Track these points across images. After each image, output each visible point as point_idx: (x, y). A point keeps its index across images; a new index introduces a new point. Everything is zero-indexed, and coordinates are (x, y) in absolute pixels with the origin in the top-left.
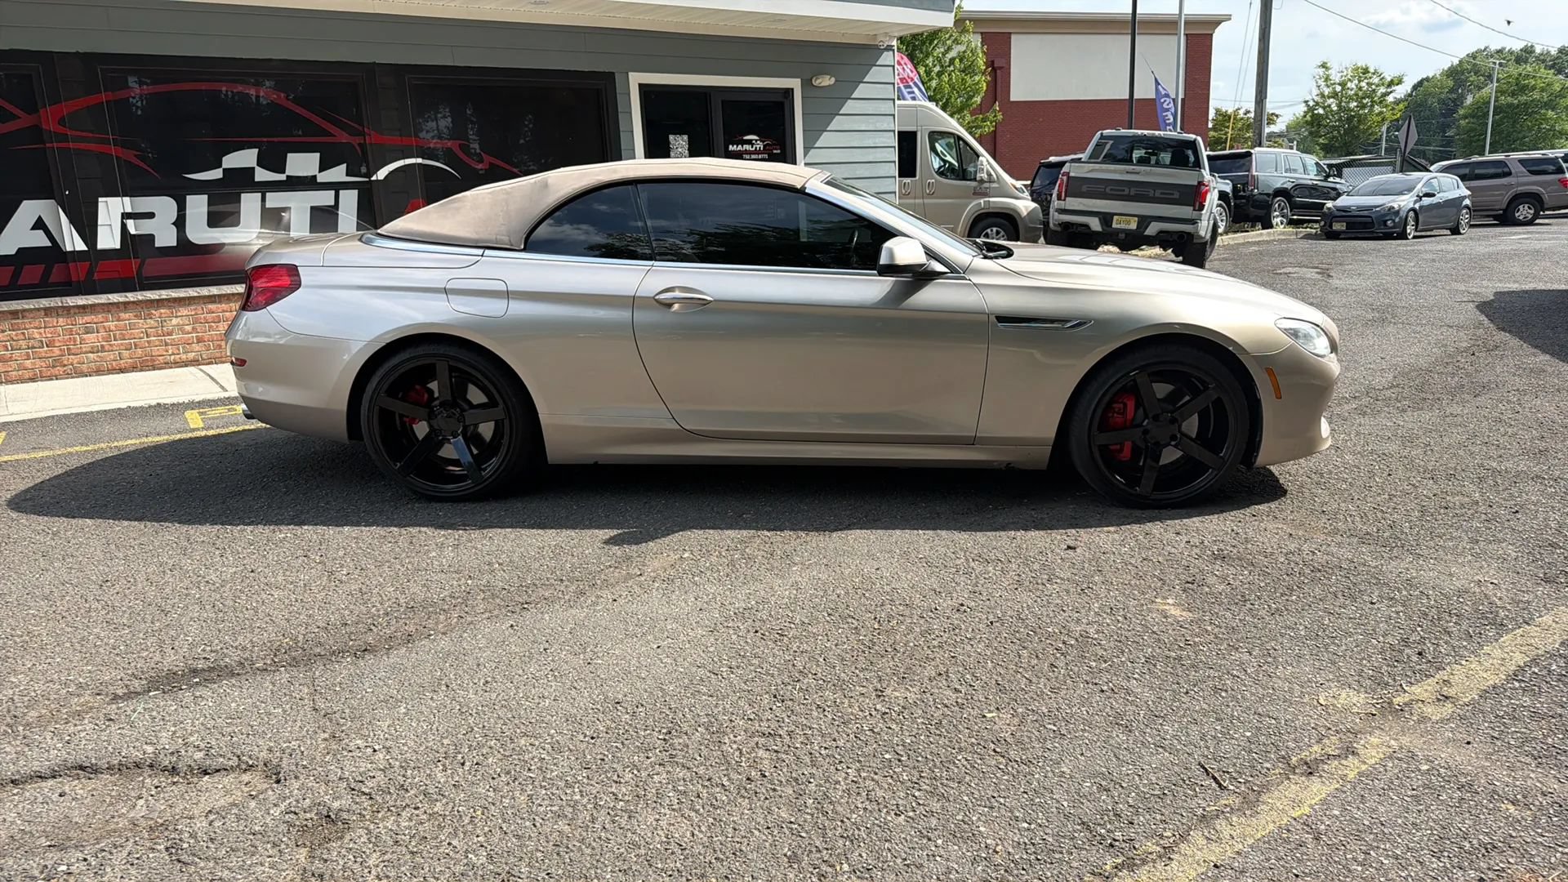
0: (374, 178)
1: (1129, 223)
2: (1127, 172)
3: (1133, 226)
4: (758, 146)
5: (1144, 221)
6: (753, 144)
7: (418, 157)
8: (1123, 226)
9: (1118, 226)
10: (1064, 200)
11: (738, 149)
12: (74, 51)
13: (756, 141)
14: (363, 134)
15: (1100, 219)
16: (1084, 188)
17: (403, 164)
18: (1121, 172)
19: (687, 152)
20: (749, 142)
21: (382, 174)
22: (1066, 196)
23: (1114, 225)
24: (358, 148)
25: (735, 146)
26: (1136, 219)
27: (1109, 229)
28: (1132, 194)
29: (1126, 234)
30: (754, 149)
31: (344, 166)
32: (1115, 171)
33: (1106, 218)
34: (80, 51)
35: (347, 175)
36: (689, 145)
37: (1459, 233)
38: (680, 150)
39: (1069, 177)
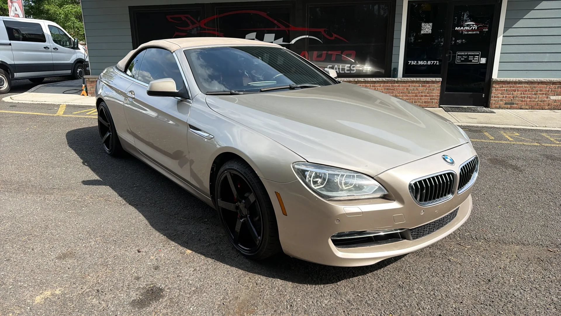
0: (291, 43)
4: (474, 28)
6: (471, 27)
7: (307, 35)
11: (461, 29)
12: (209, 3)
13: (473, 25)
14: (289, 27)
17: (301, 38)
19: (430, 31)
21: (293, 42)
24: (287, 32)
25: (459, 28)
30: (471, 29)
31: (282, 39)
34: (211, 3)
35: (283, 42)
36: (432, 27)
38: (427, 30)
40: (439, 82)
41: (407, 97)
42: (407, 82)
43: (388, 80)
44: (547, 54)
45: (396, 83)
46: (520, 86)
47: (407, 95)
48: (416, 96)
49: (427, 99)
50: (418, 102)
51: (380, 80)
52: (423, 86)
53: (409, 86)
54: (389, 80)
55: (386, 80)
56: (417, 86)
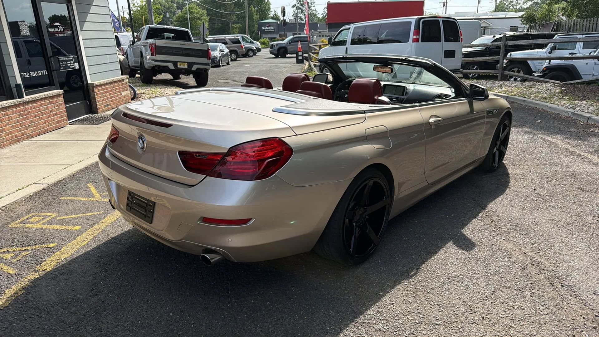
2: (181, 44)
3: (186, 67)
5: (190, 65)
6: (59, 28)
8: (182, 67)
9: (180, 67)
10: (156, 56)
11: (53, 31)
13: (60, 26)
15: (173, 64)
16: (163, 51)
18: (178, 44)
19: (28, 32)
20: (57, 27)
22: (156, 54)
25: (51, 29)
26: (186, 64)
27: (177, 68)
28: (184, 53)
29: (185, 70)
30: (59, 31)
33: (175, 63)
37: (229, 64)
38: (25, 31)
39: (155, 46)
40: (60, 95)
41: (42, 120)
42: (37, 101)
44: (108, 55)
45: (27, 105)
46: (107, 88)
48: (49, 117)
49: (59, 118)
50: (53, 124)
52: (51, 103)
53: (41, 106)
54: (21, 102)
55: (18, 103)
56: (47, 104)
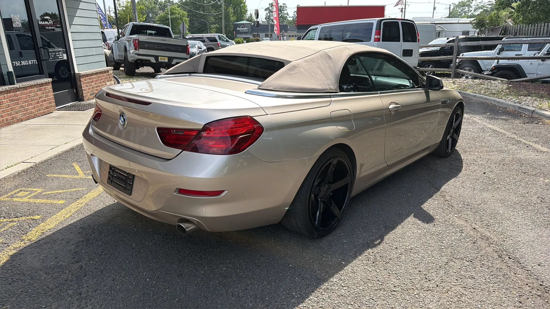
1: (164, 59)
3: (166, 60)
5: (171, 59)
6: (49, 21)
8: (163, 61)
9: (161, 61)
10: (139, 50)
11: (43, 23)
13: (50, 19)
16: (146, 46)
18: (159, 40)
20: (47, 20)
22: (139, 49)
23: (160, 60)
25: (41, 22)
26: (167, 58)
27: (158, 62)
28: (164, 48)
29: (166, 64)
30: (49, 24)
32: (155, 39)
33: (156, 57)
38: (17, 23)
39: (138, 41)
40: (49, 83)
41: (31, 105)
42: (27, 88)
43: (10, 88)
44: (94, 48)
45: (18, 91)
46: (93, 78)
47: (31, 103)
48: (38, 103)
49: (47, 104)
50: (41, 110)
51: (3, 89)
52: (40, 90)
53: (30, 92)
54: (12, 88)
55: (10, 89)
56: (36, 91)
